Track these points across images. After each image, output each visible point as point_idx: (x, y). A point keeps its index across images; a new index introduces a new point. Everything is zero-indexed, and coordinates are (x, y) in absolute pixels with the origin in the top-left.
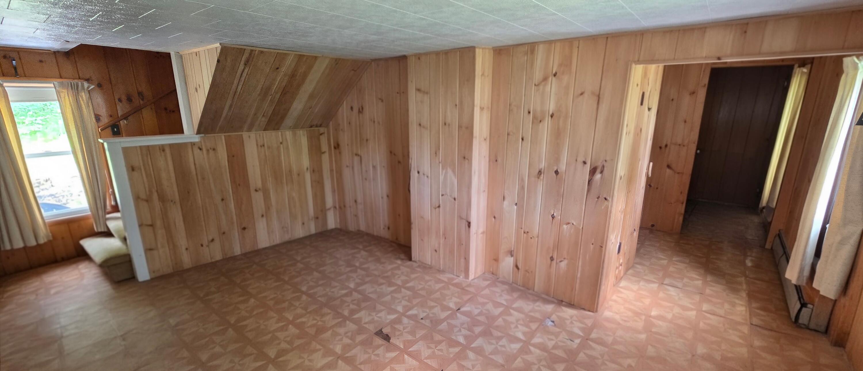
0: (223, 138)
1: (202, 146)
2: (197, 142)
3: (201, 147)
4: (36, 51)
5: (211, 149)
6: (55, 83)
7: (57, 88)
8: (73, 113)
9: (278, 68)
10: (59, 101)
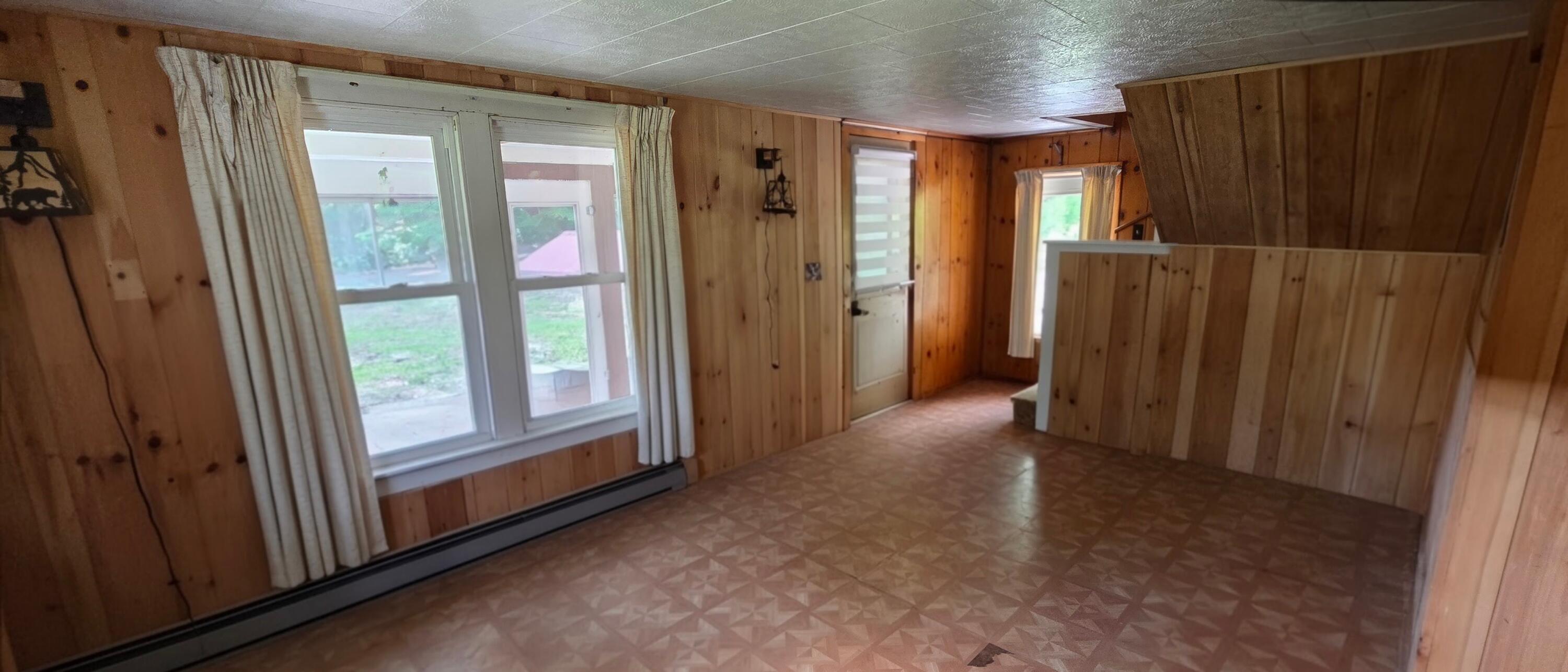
0: (1211, 252)
1: (1168, 263)
2: (1162, 256)
3: (1165, 264)
4: (1076, 132)
5: (1182, 269)
6: (1083, 169)
7: (1084, 176)
8: (1092, 207)
9: (1259, 107)
10: (1083, 193)
